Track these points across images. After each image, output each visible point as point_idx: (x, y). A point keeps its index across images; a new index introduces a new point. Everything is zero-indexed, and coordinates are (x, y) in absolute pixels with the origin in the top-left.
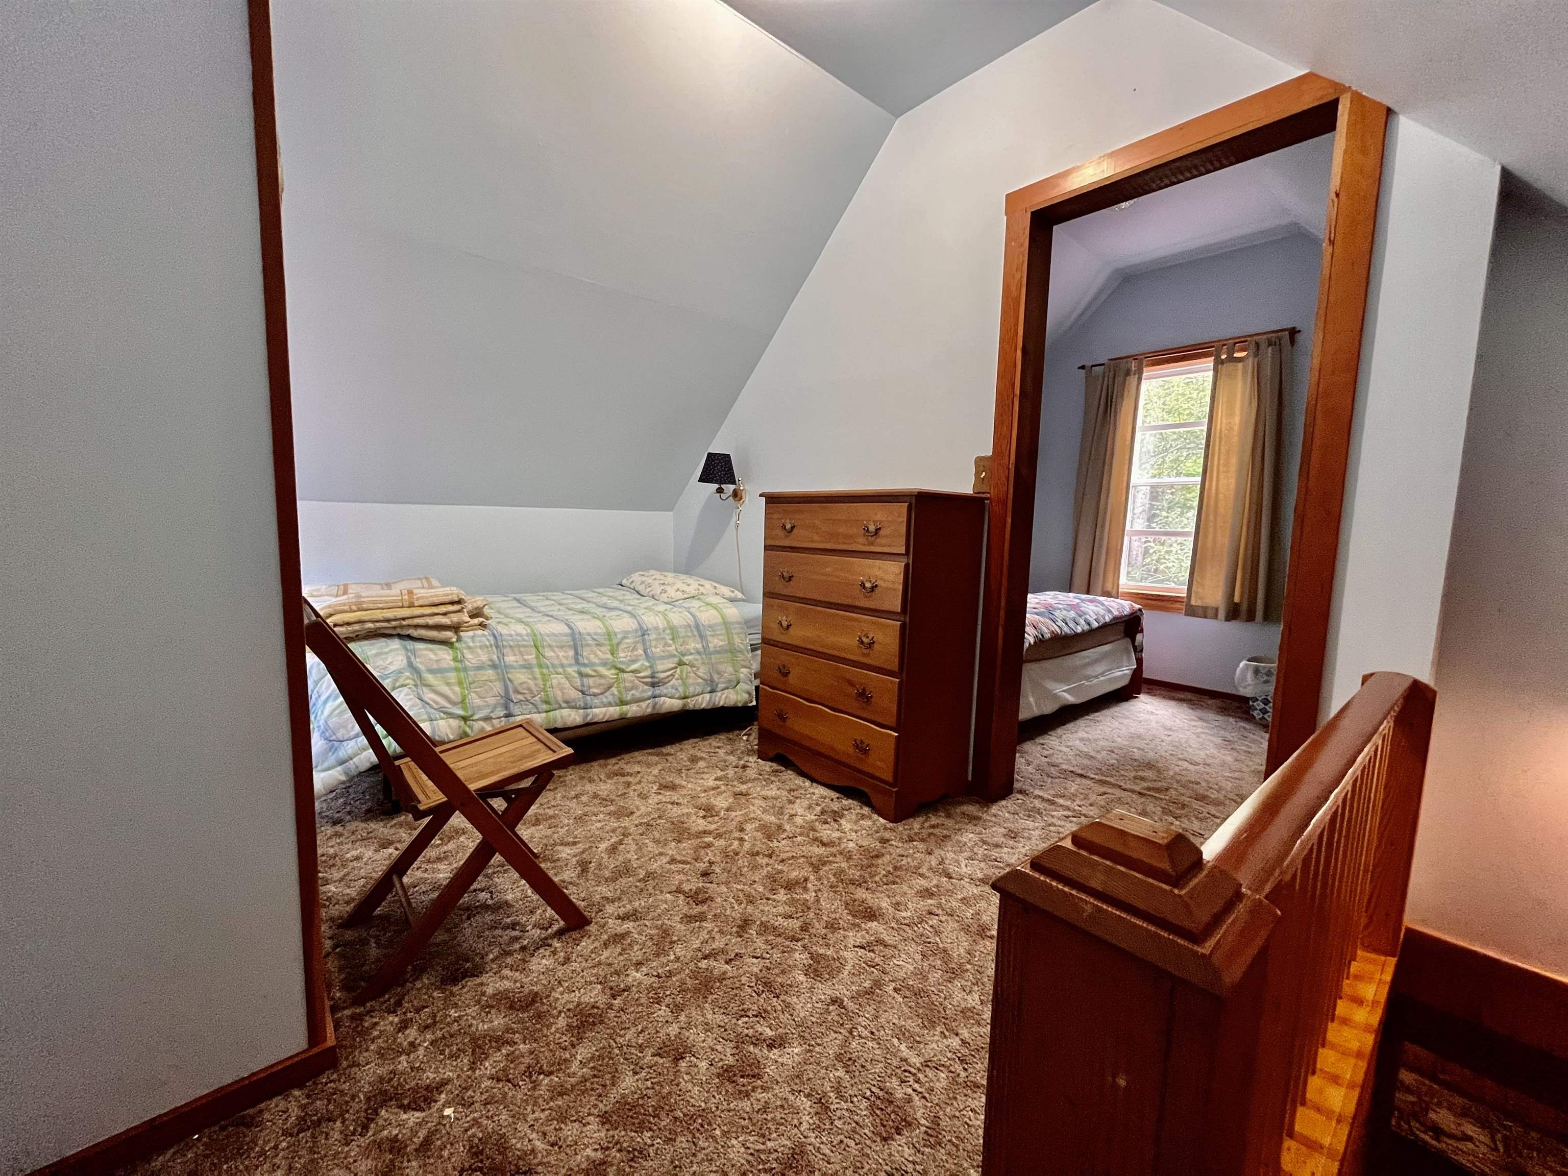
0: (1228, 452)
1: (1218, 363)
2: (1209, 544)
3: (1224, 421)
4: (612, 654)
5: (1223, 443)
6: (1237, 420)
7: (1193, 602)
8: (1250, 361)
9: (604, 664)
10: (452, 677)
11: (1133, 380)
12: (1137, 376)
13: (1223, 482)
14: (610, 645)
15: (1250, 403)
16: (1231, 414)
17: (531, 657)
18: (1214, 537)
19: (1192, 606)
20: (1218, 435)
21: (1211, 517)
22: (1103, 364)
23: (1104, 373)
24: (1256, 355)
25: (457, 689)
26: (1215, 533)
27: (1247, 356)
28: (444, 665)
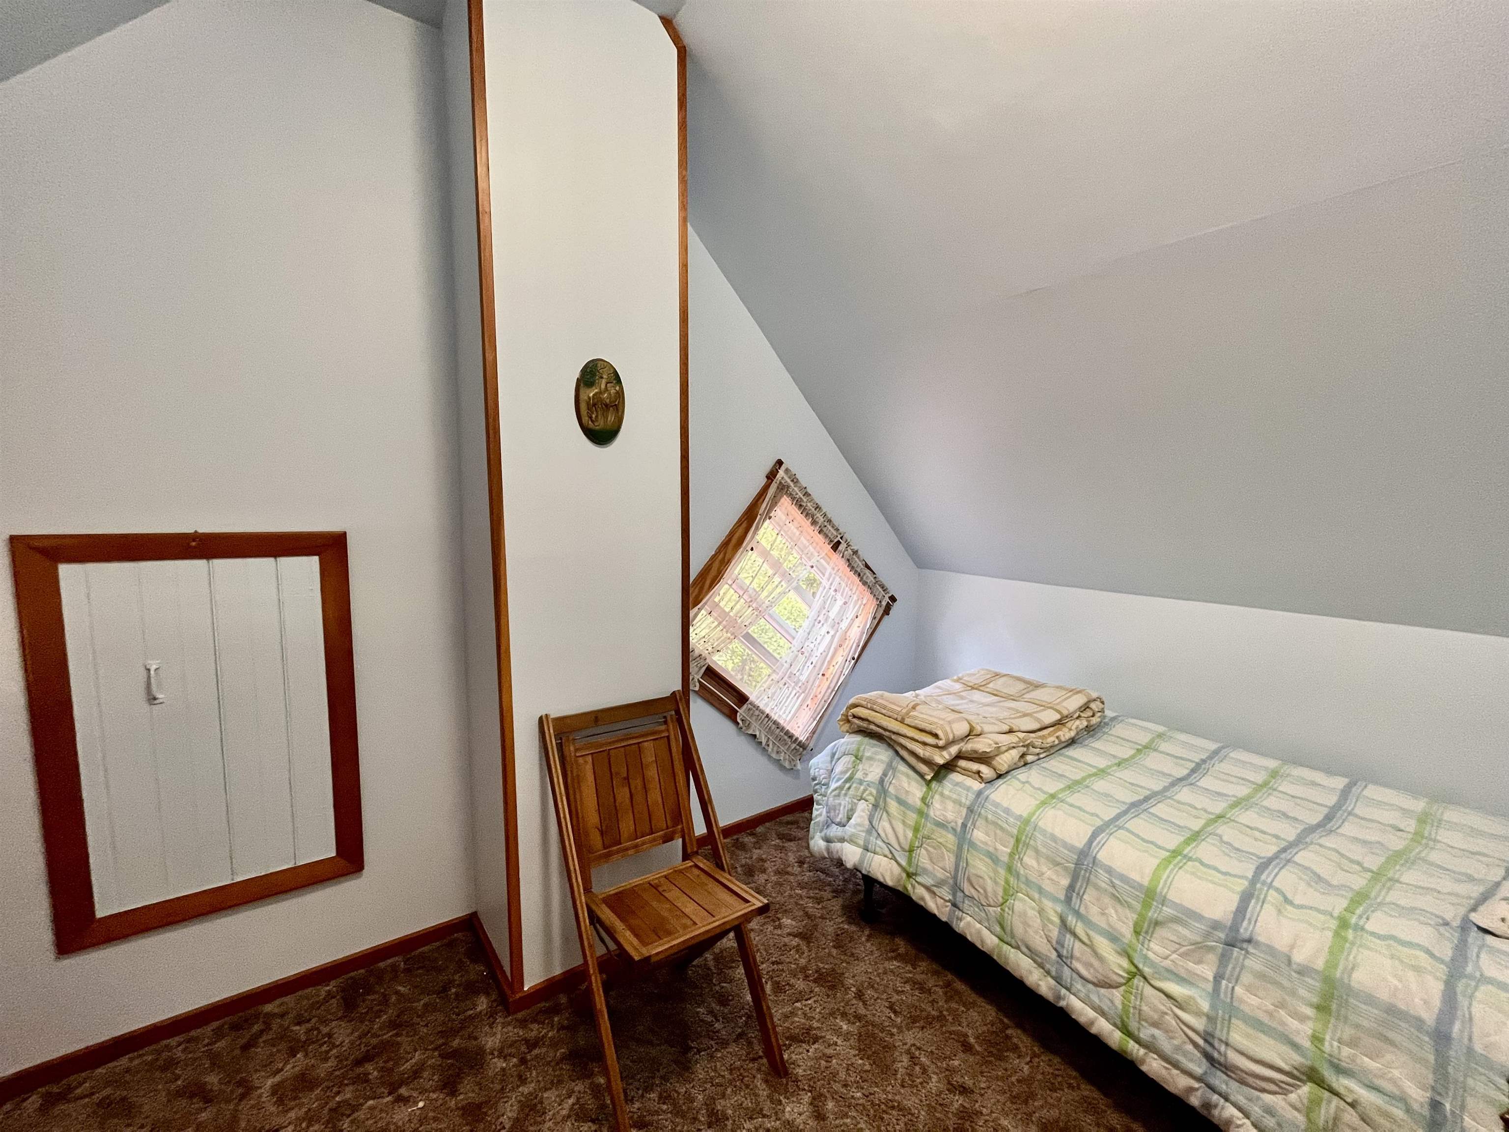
4: (1137, 933)
9: (1113, 938)
10: (912, 817)
14: (1140, 915)
17: (1004, 851)
25: (910, 834)
28: (910, 801)
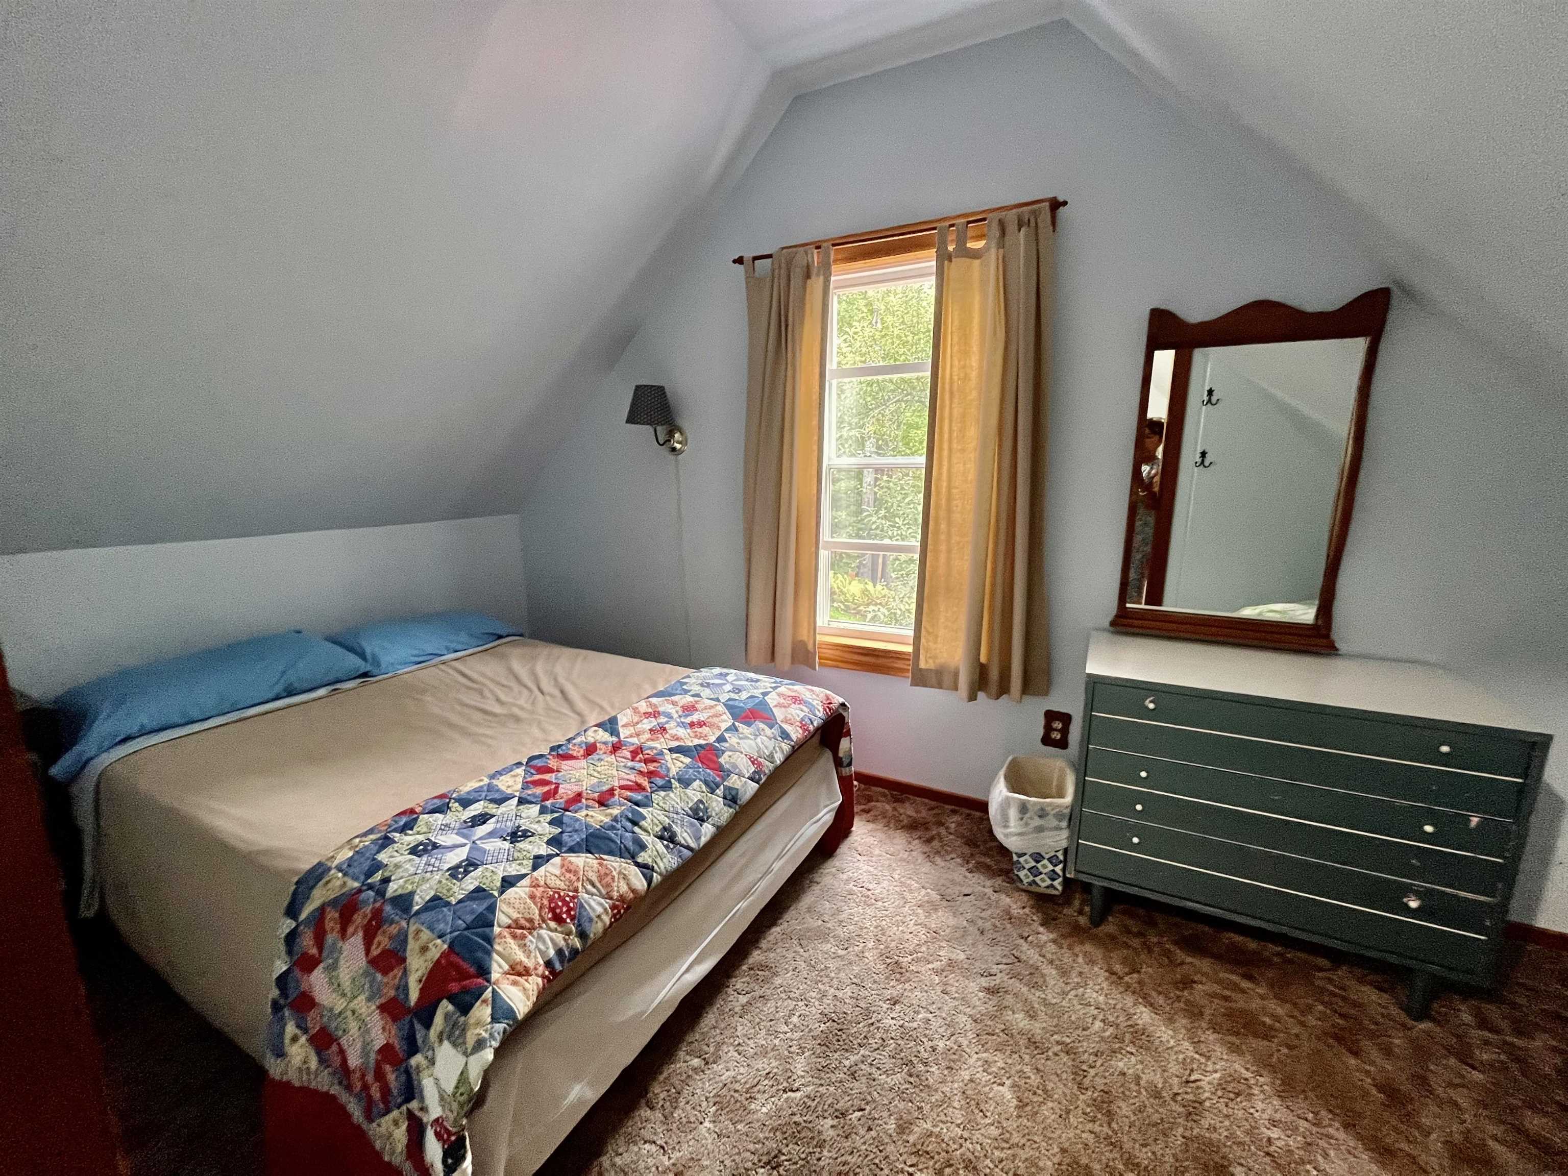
0: (963, 416)
1: (944, 258)
2: (942, 570)
3: (956, 363)
5: (956, 401)
6: (974, 361)
7: (922, 665)
8: (993, 256)
11: (816, 283)
12: (821, 278)
13: (958, 468)
15: (995, 333)
16: (965, 353)
18: (949, 560)
19: (921, 670)
20: (947, 387)
21: (943, 526)
22: (769, 256)
23: (773, 271)
24: (1001, 244)
26: (949, 551)
27: (986, 248)
